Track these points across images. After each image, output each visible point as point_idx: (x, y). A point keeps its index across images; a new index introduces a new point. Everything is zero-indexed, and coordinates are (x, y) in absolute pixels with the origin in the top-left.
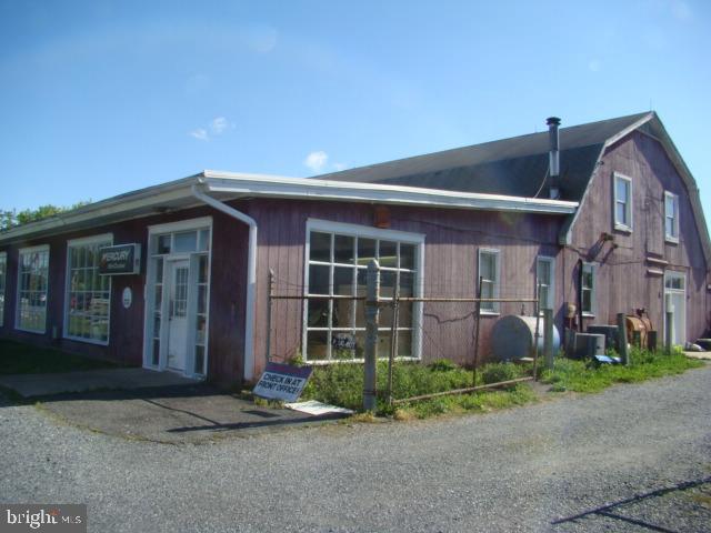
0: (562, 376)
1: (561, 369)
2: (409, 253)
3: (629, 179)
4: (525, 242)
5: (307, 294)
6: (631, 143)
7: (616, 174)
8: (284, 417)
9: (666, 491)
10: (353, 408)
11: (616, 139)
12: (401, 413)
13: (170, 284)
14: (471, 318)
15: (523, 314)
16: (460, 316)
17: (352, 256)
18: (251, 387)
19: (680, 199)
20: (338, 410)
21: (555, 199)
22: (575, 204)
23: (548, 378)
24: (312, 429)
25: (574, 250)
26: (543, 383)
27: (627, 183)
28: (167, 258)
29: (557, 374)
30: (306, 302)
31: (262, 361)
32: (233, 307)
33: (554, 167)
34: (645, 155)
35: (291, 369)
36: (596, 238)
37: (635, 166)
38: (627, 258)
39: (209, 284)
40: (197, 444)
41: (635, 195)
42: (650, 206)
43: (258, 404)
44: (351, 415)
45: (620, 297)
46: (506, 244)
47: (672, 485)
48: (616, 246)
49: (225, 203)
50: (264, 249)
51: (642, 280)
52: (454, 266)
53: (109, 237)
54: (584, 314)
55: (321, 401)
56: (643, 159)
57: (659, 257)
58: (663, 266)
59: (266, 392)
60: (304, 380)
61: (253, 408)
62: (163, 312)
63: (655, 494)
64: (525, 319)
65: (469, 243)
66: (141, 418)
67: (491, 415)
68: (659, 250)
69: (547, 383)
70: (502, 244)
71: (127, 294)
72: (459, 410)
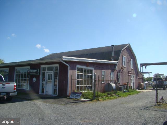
3: (125, 57)
4: (109, 69)
5: (76, 79)
6: (125, 50)
7: (123, 56)
8: (81, 101)
10: (91, 99)
11: (123, 49)
13: (47, 77)
14: (101, 84)
19: (134, 61)
20: (88, 100)
21: (113, 61)
22: (117, 62)
23: (117, 94)
25: (117, 71)
27: (125, 58)
28: (46, 72)
29: (119, 94)
30: (76, 81)
31: (70, 92)
32: (64, 82)
33: (113, 55)
36: (120, 68)
37: (126, 54)
38: (125, 72)
39: (58, 77)
41: (126, 60)
42: (129, 62)
45: (124, 79)
46: (106, 70)
48: (123, 70)
51: (127, 76)
53: (29, 67)
54: (118, 83)
56: (127, 53)
57: (130, 72)
58: (131, 74)
64: (111, 84)
65: (101, 69)
68: (130, 70)
71: (34, 79)
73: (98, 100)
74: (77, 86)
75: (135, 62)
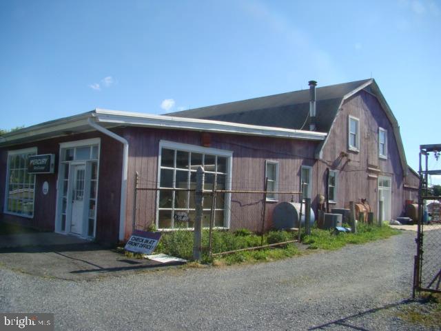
0: (316, 239)
1: (315, 235)
2: (223, 162)
3: (358, 119)
4: (294, 157)
5: (159, 187)
6: (359, 97)
7: (350, 117)
8: (144, 264)
9: (378, 309)
10: (187, 258)
11: (350, 95)
12: (217, 261)
13: (73, 179)
14: (261, 204)
15: (292, 201)
16: (254, 202)
17: (187, 164)
18: (123, 245)
19: (388, 132)
20: (177, 260)
21: (313, 131)
22: (325, 134)
23: (307, 241)
24: (161, 272)
25: (324, 162)
26: (304, 244)
27: (356, 122)
28: (71, 163)
29: (313, 238)
30: (158, 192)
31: (130, 229)
32: (113, 195)
33: (313, 111)
34: (367, 105)
35: (149, 234)
36: (337, 155)
37: (362, 112)
38: (356, 168)
39: (97, 180)
40: (89, 280)
41: (362, 128)
42: (370, 137)
43: (127, 256)
44: (185, 263)
45: (351, 191)
46: (282, 158)
47: (381, 306)
48: (349, 160)
49: (109, 129)
50: (133, 159)
51: (365, 181)
52: (251, 171)
53: (34, 150)
54: (330, 202)
55: (167, 254)
56: (366, 108)
57: (376, 167)
58: (377, 173)
59: (132, 248)
60: (156, 241)
61: (125, 258)
62: (68, 197)
63: (371, 311)
64: (293, 204)
65: (260, 157)
66: (53, 264)
67: (272, 263)
68: (375, 163)
69: (306, 244)
70: (280, 158)
71: (46, 186)
72: (252, 260)
73: (208, 262)
74: (160, 211)
75: (394, 137)
